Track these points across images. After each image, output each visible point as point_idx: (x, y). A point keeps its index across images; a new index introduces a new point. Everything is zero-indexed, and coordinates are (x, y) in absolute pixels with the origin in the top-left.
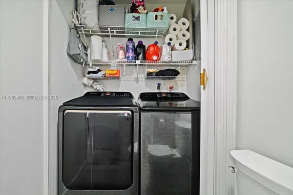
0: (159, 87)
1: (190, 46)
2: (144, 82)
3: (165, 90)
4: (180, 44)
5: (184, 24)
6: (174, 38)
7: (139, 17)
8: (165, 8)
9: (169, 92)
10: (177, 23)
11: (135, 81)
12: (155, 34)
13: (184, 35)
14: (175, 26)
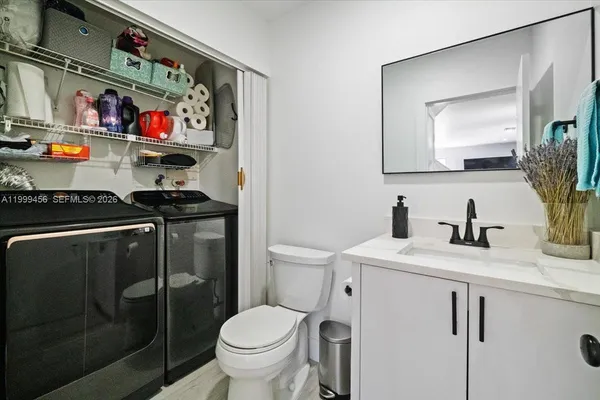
0: (158, 182)
1: (211, 127)
2: (131, 171)
3: (167, 186)
4: (199, 121)
5: (202, 93)
6: (190, 110)
7: (139, 63)
8: (182, 66)
9: (174, 189)
10: (193, 88)
11: (111, 168)
12: (162, 96)
13: (202, 109)
14: (191, 92)
